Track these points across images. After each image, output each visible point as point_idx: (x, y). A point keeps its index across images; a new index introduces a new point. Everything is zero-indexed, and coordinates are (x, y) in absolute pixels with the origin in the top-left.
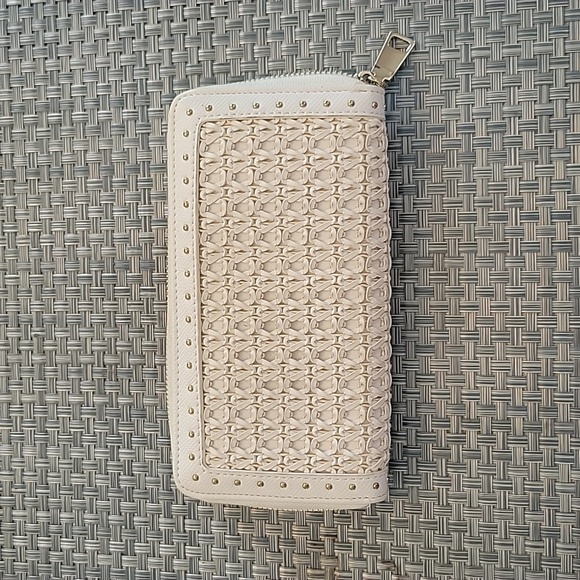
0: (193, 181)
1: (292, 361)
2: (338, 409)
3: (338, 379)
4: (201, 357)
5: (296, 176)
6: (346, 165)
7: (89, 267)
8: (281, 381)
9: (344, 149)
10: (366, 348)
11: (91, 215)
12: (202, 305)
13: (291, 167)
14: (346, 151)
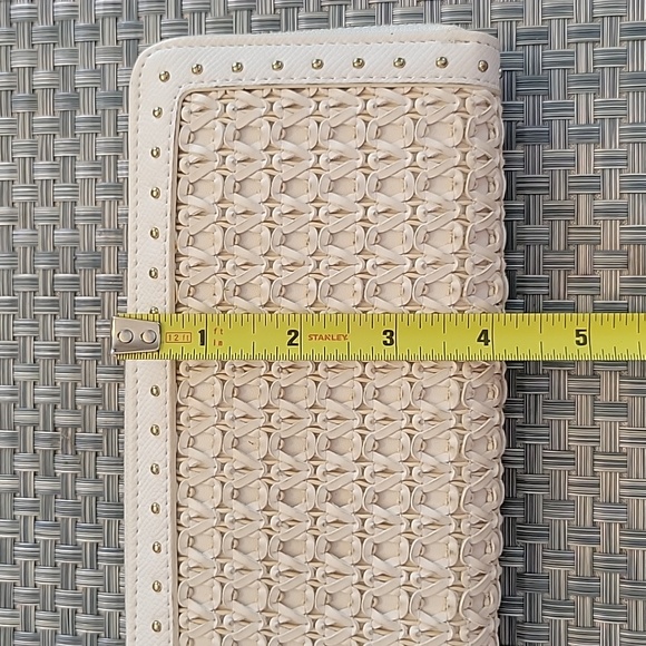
0: (166, 193)
1: (330, 507)
2: (410, 594)
3: (410, 542)
4: (175, 494)
5: (344, 186)
6: (430, 169)
7: (33, 262)
8: (311, 541)
9: (428, 142)
10: (460, 490)
11: (39, 176)
12: (178, 405)
13: (335, 171)
14: (433, 145)
